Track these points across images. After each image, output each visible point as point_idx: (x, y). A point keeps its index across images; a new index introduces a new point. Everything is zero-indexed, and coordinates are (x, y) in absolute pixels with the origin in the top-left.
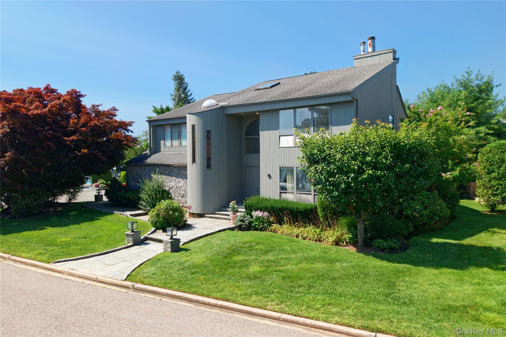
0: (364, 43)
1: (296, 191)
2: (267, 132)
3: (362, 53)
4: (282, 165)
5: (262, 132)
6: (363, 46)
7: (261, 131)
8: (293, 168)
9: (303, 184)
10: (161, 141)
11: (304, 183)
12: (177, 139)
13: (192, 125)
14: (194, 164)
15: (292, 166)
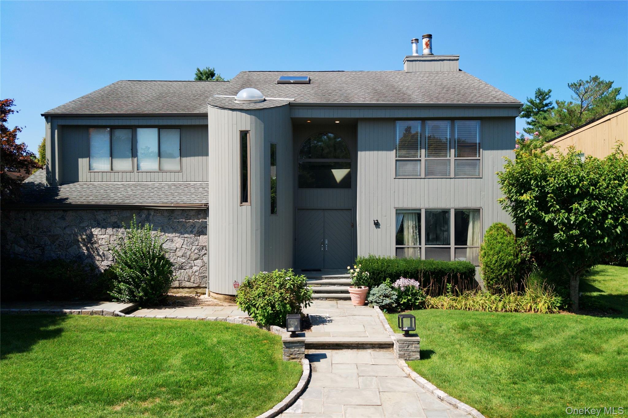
0: (417, 40)
1: (426, 245)
2: (372, 153)
3: (415, 54)
4: (401, 206)
5: (363, 153)
6: (416, 44)
7: (361, 151)
8: (420, 210)
9: (436, 234)
10: (80, 160)
11: (438, 232)
12: (129, 158)
13: (241, 132)
14: (244, 203)
15: (418, 206)
